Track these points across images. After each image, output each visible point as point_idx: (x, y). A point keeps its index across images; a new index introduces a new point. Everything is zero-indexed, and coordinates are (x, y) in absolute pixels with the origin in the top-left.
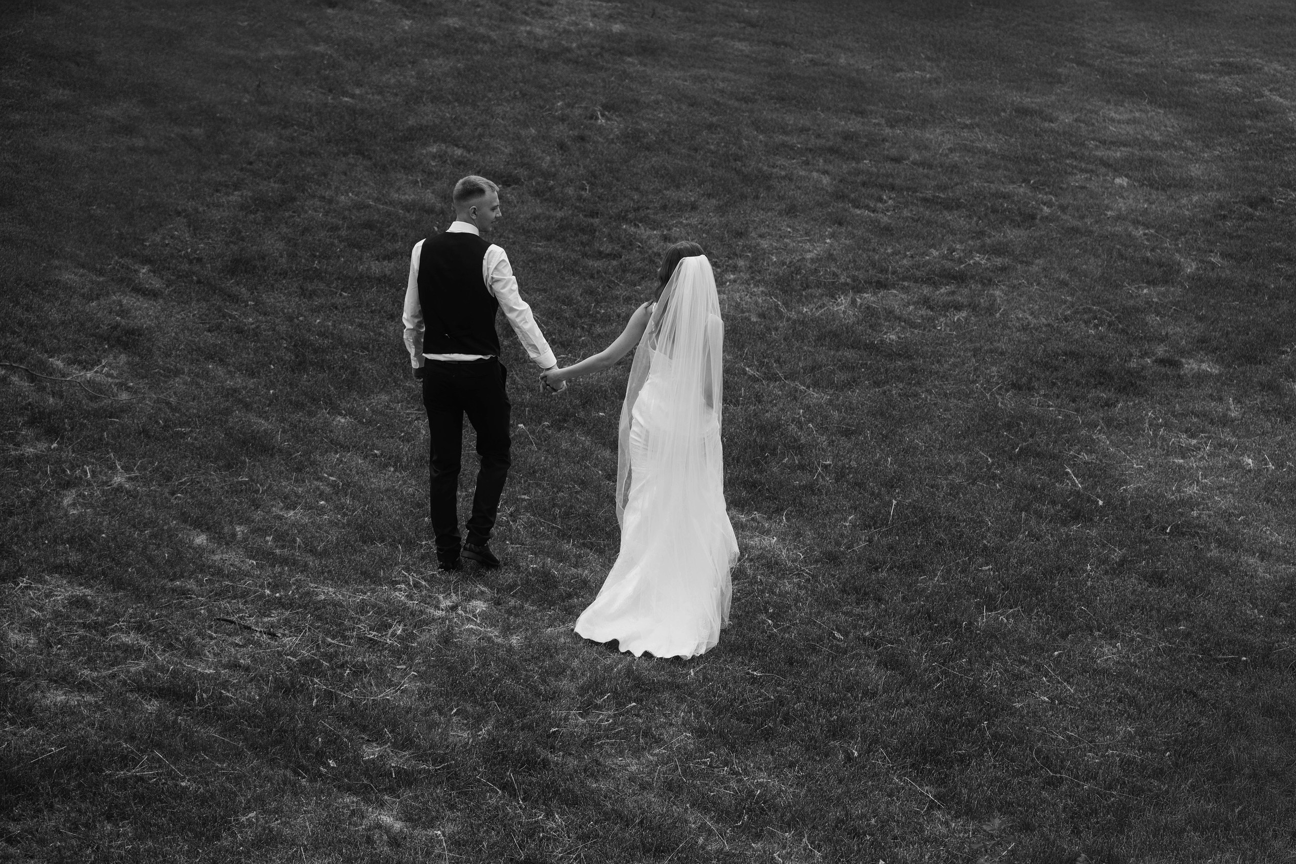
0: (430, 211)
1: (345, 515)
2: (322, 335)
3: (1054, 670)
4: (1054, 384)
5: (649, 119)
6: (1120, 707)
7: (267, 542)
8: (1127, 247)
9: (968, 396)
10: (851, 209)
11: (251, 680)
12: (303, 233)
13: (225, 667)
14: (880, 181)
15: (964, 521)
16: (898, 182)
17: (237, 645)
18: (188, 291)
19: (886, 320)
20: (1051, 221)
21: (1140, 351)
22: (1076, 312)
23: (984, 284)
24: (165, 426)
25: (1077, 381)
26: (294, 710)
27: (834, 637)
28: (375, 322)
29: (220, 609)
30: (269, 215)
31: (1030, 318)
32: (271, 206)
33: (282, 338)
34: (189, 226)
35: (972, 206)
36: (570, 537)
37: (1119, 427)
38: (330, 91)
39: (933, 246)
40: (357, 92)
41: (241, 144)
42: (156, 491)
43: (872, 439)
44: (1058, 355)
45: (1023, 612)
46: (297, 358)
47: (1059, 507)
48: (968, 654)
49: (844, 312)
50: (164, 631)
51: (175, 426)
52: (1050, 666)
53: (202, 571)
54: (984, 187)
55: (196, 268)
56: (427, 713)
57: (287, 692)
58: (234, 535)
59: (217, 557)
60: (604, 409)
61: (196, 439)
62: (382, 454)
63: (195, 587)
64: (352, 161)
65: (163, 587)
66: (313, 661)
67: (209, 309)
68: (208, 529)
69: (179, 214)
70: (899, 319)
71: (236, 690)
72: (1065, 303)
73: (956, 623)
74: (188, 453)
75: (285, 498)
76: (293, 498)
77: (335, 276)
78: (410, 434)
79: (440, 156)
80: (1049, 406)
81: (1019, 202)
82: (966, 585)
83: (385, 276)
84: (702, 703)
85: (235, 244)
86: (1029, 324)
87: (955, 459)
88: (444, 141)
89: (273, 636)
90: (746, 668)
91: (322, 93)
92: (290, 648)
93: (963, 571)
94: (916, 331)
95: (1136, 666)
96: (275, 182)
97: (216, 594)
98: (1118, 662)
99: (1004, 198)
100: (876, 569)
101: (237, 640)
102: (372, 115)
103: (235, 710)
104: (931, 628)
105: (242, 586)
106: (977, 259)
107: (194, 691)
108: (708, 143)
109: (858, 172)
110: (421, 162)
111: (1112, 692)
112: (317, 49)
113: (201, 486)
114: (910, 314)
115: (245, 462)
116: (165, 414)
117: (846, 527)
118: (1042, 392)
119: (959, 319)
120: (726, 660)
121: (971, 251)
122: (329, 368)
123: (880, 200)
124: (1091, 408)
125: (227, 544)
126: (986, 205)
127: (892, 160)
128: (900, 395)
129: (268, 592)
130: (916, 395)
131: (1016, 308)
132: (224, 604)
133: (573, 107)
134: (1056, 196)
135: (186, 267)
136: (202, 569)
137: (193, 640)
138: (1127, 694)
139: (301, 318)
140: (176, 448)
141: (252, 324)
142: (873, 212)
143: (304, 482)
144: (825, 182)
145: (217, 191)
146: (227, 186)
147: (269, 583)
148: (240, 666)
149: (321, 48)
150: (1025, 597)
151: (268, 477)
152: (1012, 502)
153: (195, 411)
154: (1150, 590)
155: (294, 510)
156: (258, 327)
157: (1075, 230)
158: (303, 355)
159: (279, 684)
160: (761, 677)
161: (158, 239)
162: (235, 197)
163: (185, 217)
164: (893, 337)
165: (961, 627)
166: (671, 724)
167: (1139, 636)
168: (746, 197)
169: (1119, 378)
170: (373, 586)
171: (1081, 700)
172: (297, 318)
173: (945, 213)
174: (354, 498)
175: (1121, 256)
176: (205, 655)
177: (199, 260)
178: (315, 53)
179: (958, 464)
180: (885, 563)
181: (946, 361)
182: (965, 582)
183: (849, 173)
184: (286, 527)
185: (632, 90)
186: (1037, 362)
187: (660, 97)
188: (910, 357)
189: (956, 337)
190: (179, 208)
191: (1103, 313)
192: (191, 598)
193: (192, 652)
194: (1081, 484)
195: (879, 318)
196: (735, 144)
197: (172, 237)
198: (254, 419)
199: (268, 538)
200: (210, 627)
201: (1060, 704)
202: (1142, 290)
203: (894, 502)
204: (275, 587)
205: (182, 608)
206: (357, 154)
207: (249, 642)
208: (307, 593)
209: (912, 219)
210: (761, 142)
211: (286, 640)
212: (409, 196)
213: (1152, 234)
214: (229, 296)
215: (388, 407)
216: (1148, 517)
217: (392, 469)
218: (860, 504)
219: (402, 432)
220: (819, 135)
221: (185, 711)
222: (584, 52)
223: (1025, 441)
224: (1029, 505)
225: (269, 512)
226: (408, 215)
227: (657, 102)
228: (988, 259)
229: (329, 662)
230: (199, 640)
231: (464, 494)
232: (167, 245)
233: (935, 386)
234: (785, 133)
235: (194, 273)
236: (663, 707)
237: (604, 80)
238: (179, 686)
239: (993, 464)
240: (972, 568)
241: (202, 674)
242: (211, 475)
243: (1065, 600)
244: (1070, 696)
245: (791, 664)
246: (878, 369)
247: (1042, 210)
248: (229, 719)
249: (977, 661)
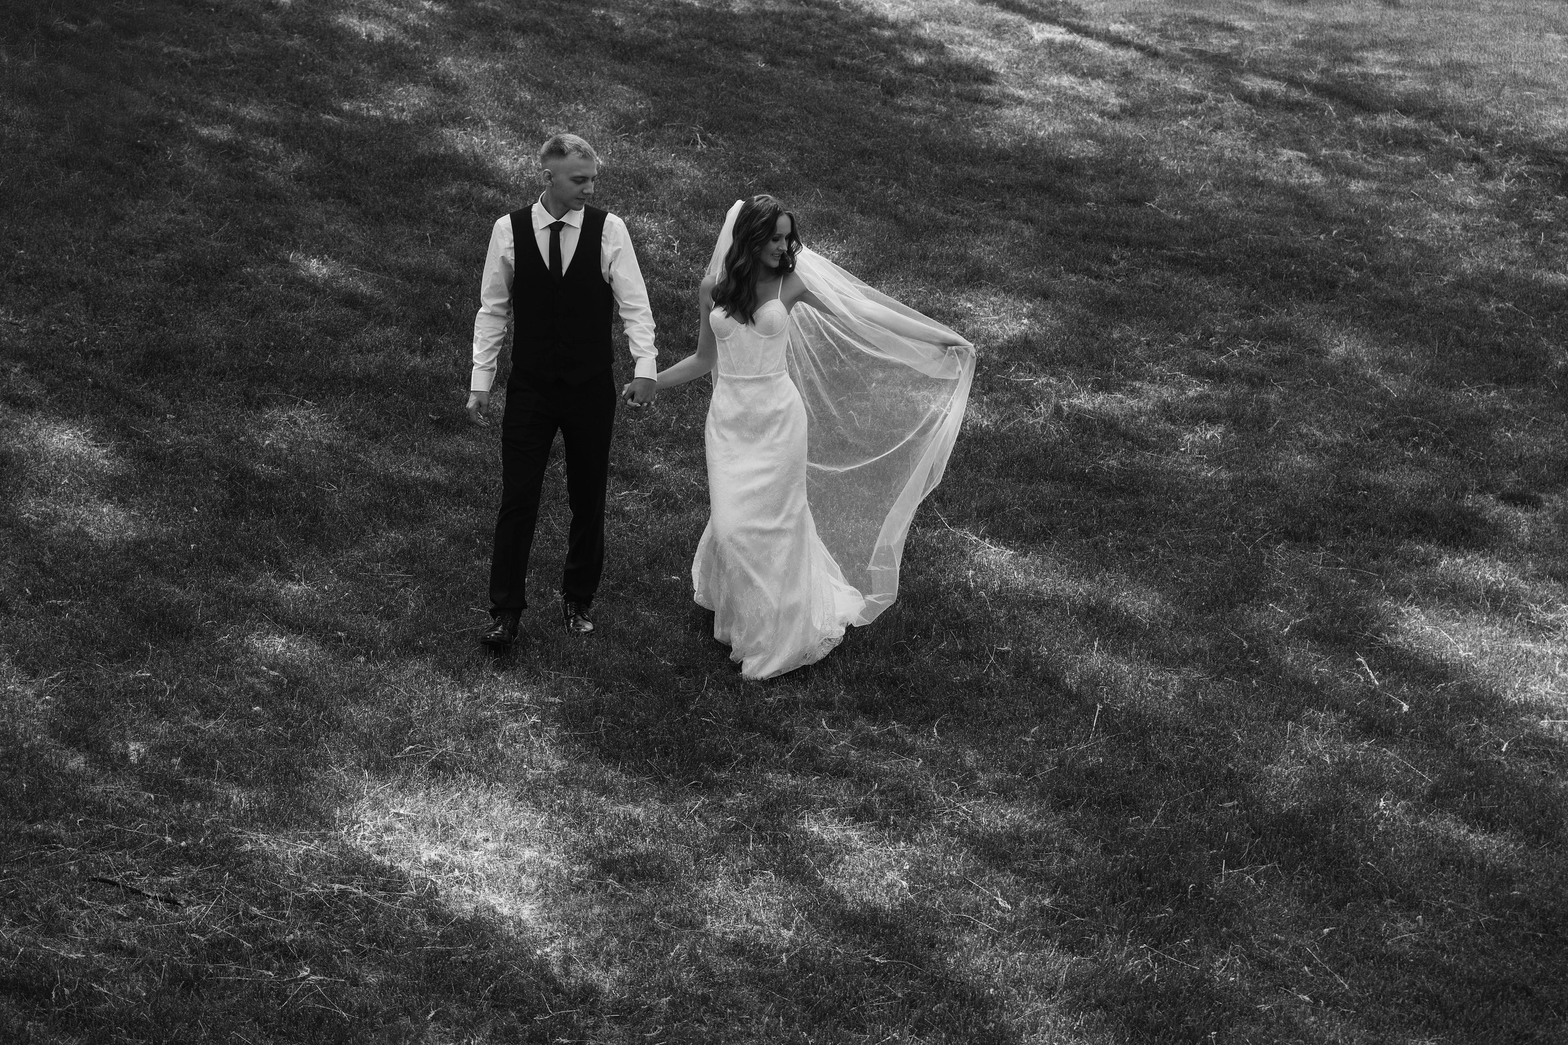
0: (442, 280)
1: (289, 726)
2: (273, 462)
3: (1321, 956)
4: (1347, 532)
5: (773, 144)
6: (1417, 1010)
7: (173, 766)
8: (1469, 328)
9: (1220, 549)
10: (1064, 275)
11: (137, 969)
12: (253, 314)
13: (99, 949)
14: (1109, 232)
15: (1202, 734)
16: (1135, 234)
17: (120, 917)
18: (79, 399)
19: (1104, 438)
20: (1359, 290)
21: (1480, 482)
22: (1386, 426)
23: (1253, 385)
24: (33, 596)
25: (1381, 528)
26: (196, 1012)
27: (998, 907)
28: (351, 443)
29: (97, 864)
30: (205, 288)
31: (1318, 433)
32: (210, 274)
33: (213, 468)
34: (87, 305)
35: (1243, 268)
36: (618, 758)
37: (1442, 595)
38: (306, 105)
39: (1181, 328)
40: (346, 106)
41: (170, 184)
42: (15, 692)
43: (1072, 614)
44: (1357, 488)
45: (1281, 869)
46: (232, 497)
47: (1343, 714)
48: (1194, 932)
49: (1043, 427)
50: (14, 897)
51: (48, 597)
52: (1315, 948)
53: (75, 809)
54: (1263, 241)
55: (93, 366)
56: (390, 1018)
57: (188, 985)
58: (125, 757)
59: (99, 789)
60: (680, 571)
61: (77, 616)
62: (348, 638)
63: (63, 832)
64: (332, 208)
65: (17, 832)
66: (228, 941)
67: (107, 426)
68: (87, 747)
69: (73, 286)
70: (1125, 436)
71: (114, 983)
72: (1371, 412)
73: (1178, 886)
74: (65, 637)
75: (204, 702)
76: (215, 702)
77: (295, 377)
78: (392, 607)
79: (462, 200)
80: (1338, 565)
81: (1313, 262)
82: (1199, 829)
83: (369, 376)
84: (797, 1002)
85: (152, 329)
86: (1316, 443)
87: (1193, 644)
88: (468, 176)
89: (173, 903)
90: (866, 951)
91: (292, 108)
92: (197, 921)
93: (1194, 809)
94: (1148, 454)
95: (1444, 950)
96: (216, 239)
97: (93, 843)
98: (1418, 944)
99: (1292, 256)
100: (1067, 805)
101: (120, 909)
102: (365, 141)
103: (108, 1013)
104: (1141, 893)
105: (132, 830)
106: (1245, 347)
107: (52, 985)
108: (857, 178)
109: (1078, 220)
110: (432, 209)
111: (1407, 988)
112: (289, 43)
113: (82, 685)
114: (1140, 429)
115: (147, 648)
116: (34, 578)
117: (1026, 743)
118: (1330, 544)
119: (1213, 436)
120: (835, 941)
121: (1236, 336)
122: (278, 511)
123: (1108, 260)
124: (1399, 566)
125: (114, 769)
126: (1264, 267)
127: (1129, 201)
128: (1118, 549)
129: (169, 839)
130: (1142, 549)
131: (1299, 419)
132: (105, 857)
133: (660, 126)
134: (1370, 253)
135: (78, 364)
136: (76, 805)
137: (56, 909)
138: (1427, 991)
139: (242, 439)
140: (48, 628)
141: (171, 447)
142: (1096, 278)
143: (232, 677)
144: (1027, 233)
145: (131, 252)
146: (146, 246)
147: (172, 827)
148: (121, 949)
149: (296, 41)
150: (1286, 846)
151: (179, 671)
152: (1274, 706)
153: (78, 575)
154: (1472, 836)
155: (215, 719)
156: (177, 452)
157: (1394, 304)
158: (243, 492)
159: (177, 976)
160: (885, 965)
161: (40, 324)
162: (158, 261)
163: (81, 291)
164: (1114, 463)
165: (1186, 892)
166: (750, 1035)
167: (1450, 905)
168: (908, 258)
169: (1445, 523)
170: (323, 831)
171: (1359, 1000)
172: (237, 438)
173: (1203, 279)
174: (303, 702)
175: (1461, 342)
176: (72, 930)
177: (98, 354)
178: (286, 49)
179: (1198, 651)
180: (1080, 796)
181: (1189, 499)
182: (1197, 825)
183: (1064, 221)
184: (201, 744)
185: (750, 101)
186: (1324, 499)
187: (792, 111)
188: (1136, 493)
189: (1207, 461)
190: (74, 279)
191: (1426, 427)
192: (56, 848)
193: (53, 927)
194: (1379, 679)
195: (1095, 435)
196: (896, 180)
197: (61, 321)
198: (164, 587)
199: (174, 760)
200: (82, 891)
201: (1327, 1006)
202: (1489, 393)
203: (1099, 707)
204: (179, 833)
205: (42, 863)
206: (339, 198)
207: (137, 912)
208: (227, 842)
209: (1153, 288)
210: (936, 176)
211: (190, 910)
212: (413, 259)
213: (1508, 309)
214: (139, 406)
215: (362, 568)
216: (1475, 728)
217: (362, 659)
218: (1049, 710)
219: (380, 605)
220: (1023, 165)
221: (39, 1014)
222: (684, 44)
223: (1299, 617)
224: (1299, 711)
225: (180, 721)
226: (409, 286)
227: (786, 118)
228: (1262, 347)
229: (254, 942)
230: (64, 909)
231: (466, 695)
232: (53, 332)
233: (1172, 536)
234: (974, 163)
235: (90, 373)
236: (739, 1009)
237: (709, 86)
238: (30, 977)
239: (1250, 650)
240: (1208, 804)
241: (66, 960)
242: (96, 668)
243: (1343, 853)
244: (1344, 995)
245: (932, 946)
246: (1089, 510)
247: (1346, 274)
248: (100, 1025)
249: (1207, 941)
